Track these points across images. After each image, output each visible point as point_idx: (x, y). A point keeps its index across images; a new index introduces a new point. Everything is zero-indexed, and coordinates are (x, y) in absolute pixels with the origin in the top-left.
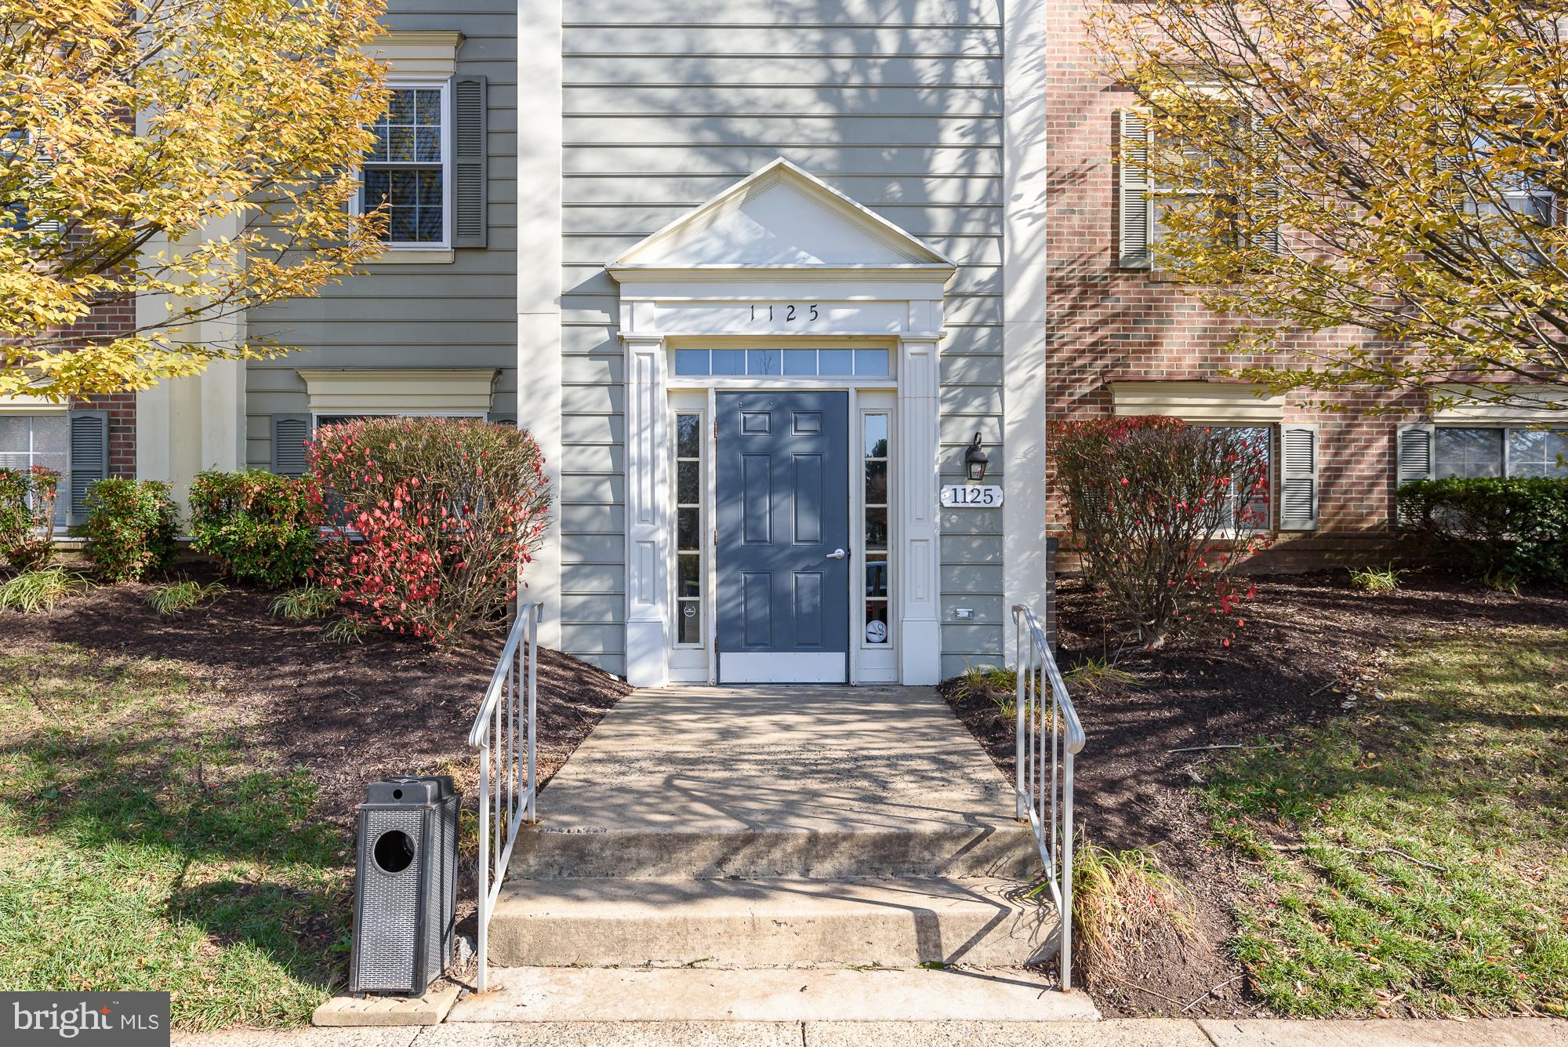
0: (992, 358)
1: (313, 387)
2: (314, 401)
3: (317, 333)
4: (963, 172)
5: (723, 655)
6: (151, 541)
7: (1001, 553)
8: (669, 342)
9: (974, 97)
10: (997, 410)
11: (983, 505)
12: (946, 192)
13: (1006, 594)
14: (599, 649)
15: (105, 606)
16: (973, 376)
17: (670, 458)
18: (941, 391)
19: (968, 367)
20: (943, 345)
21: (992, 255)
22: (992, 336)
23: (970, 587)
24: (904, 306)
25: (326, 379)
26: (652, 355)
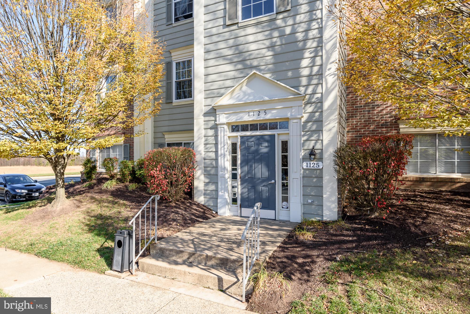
0: (320, 122)
1: (166, 136)
2: (166, 140)
3: (166, 123)
4: (310, 65)
5: (242, 209)
6: (131, 174)
7: (322, 183)
8: (228, 124)
9: (314, 41)
10: (321, 138)
11: (316, 168)
12: (306, 72)
13: (324, 196)
14: (212, 205)
15: (121, 188)
16: (314, 127)
17: (229, 155)
18: (303, 133)
19: (312, 125)
20: (303, 120)
21: (319, 90)
22: (320, 115)
23: (312, 193)
24: (290, 109)
25: (168, 134)
26: (224, 128)
